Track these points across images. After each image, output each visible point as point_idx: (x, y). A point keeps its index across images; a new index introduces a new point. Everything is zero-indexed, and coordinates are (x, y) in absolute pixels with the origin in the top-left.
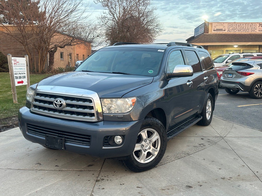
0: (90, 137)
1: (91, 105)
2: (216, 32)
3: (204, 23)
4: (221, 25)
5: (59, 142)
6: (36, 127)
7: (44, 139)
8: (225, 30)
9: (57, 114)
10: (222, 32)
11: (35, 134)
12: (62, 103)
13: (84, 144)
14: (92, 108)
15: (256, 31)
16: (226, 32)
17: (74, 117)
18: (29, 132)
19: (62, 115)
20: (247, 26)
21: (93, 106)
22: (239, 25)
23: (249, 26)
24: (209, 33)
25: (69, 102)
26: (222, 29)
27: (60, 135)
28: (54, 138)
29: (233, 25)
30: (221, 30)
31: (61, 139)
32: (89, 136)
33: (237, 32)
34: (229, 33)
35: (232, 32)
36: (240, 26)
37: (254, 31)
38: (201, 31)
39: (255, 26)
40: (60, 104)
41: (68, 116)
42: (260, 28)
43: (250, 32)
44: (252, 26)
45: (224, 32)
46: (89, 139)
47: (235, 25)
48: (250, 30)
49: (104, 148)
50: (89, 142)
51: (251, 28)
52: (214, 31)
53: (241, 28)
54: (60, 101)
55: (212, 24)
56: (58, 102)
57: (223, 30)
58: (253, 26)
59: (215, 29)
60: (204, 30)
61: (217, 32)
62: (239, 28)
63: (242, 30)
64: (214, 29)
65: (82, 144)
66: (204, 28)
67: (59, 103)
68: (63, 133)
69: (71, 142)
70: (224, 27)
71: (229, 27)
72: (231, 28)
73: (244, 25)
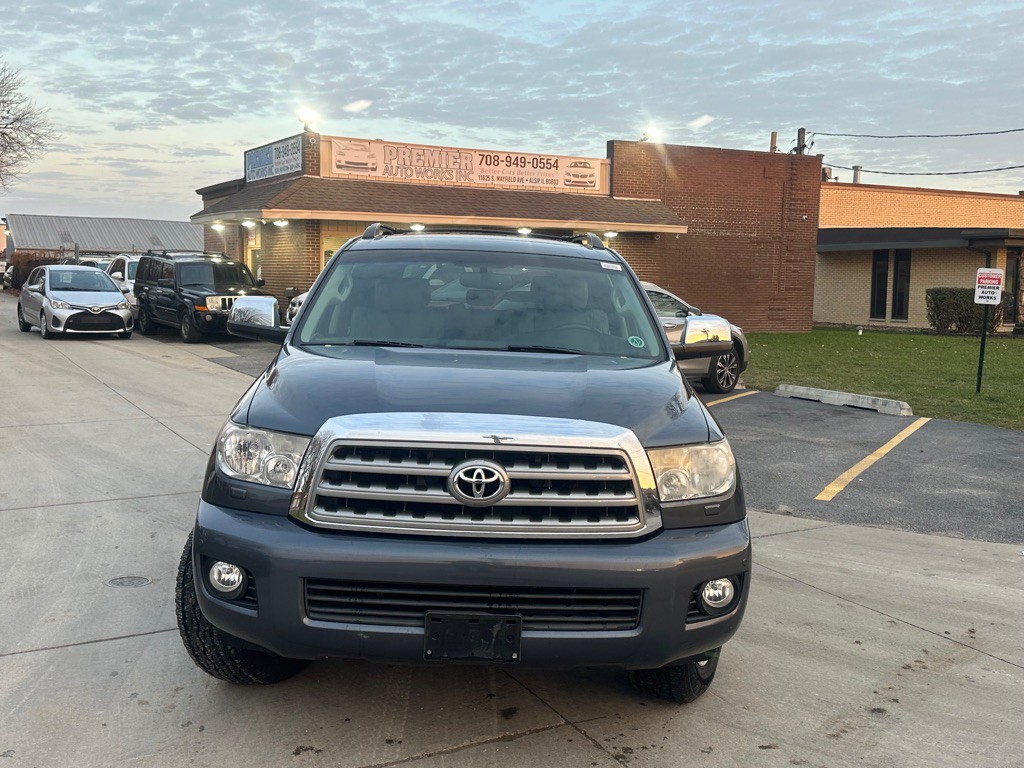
0: (637, 597)
1: (620, 474)
2: (344, 174)
3: (303, 135)
4: (359, 148)
5: (499, 631)
6: (366, 590)
7: (419, 631)
8: (374, 169)
9: (463, 525)
10: (366, 174)
11: (355, 619)
12: (498, 479)
13: (609, 626)
14: (624, 486)
15: (471, 176)
16: (378, 175)
17: (551, 527)
18: (312, 615)
19: (492, 526)
20: (444, 160)
21: (631, 481)
22: (421, 153)
23: (452, 160)
24: (323, 174)
25: (522, 471)
26: (366, 164)
27: (495, 606)
28: (471, 621)
29: (401, 152)
30: (362, 166)
31: (508, 622)
32: (636, 591)
33: (415, 179)
34: (390, 179)
35: (399, 178)
36: (422, 158)
37: (466, 176)
38: (294, 163)
39: (468, 161)
40: (487, 484)
41: (520, 527)
42: (483, 170)
43: (452, 180)
44: (458, 160)
45: (373, 174)
46: (635, 603)
47: (408, 154)
48: (454, 174)
49: (689, 627)
50: (633, 613)
51: (457, 166)
52: (339, 167)
53: (426, 164)
54: (484, 470)
55: (329, 140)
56: (479, 476)
57: (370, 166)
58: (464, 161)
59: (343, 163)
60: (300, 161)
61: (348, 173)
62: (421, 163)
63: (429, 174)
64: (339, 161)
65: (601, 626)
66: (303, 154)
67: (484, 480)
68: (515, 596)
69: (551, 627)
70: (372, 156)
71: (388, 157)
72: (394, 163)
73: (436, 155)
